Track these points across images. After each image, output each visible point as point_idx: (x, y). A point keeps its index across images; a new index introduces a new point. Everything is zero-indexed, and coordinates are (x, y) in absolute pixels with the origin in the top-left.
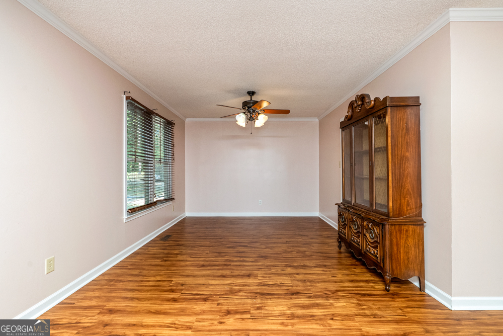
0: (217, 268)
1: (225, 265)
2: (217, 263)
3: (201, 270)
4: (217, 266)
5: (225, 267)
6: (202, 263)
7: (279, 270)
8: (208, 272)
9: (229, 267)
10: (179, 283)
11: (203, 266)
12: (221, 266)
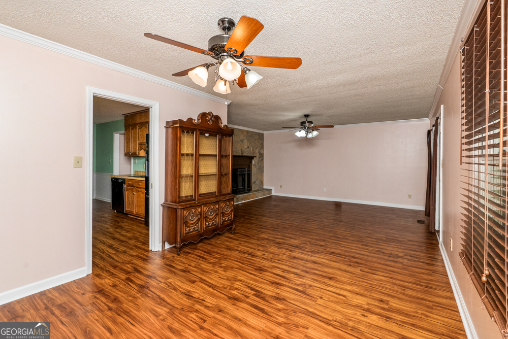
0: (316, 272)
1: (307, 272)
2: (314, 277)
3: (334, 275)
4: (315, 274)
5: (308, 270)
6: (331, 283)
7: (266, 255)
8: (326, 270)
9: (305, 269)
10: (353, 267)
11: (330, 278)
12: (311, 272)
